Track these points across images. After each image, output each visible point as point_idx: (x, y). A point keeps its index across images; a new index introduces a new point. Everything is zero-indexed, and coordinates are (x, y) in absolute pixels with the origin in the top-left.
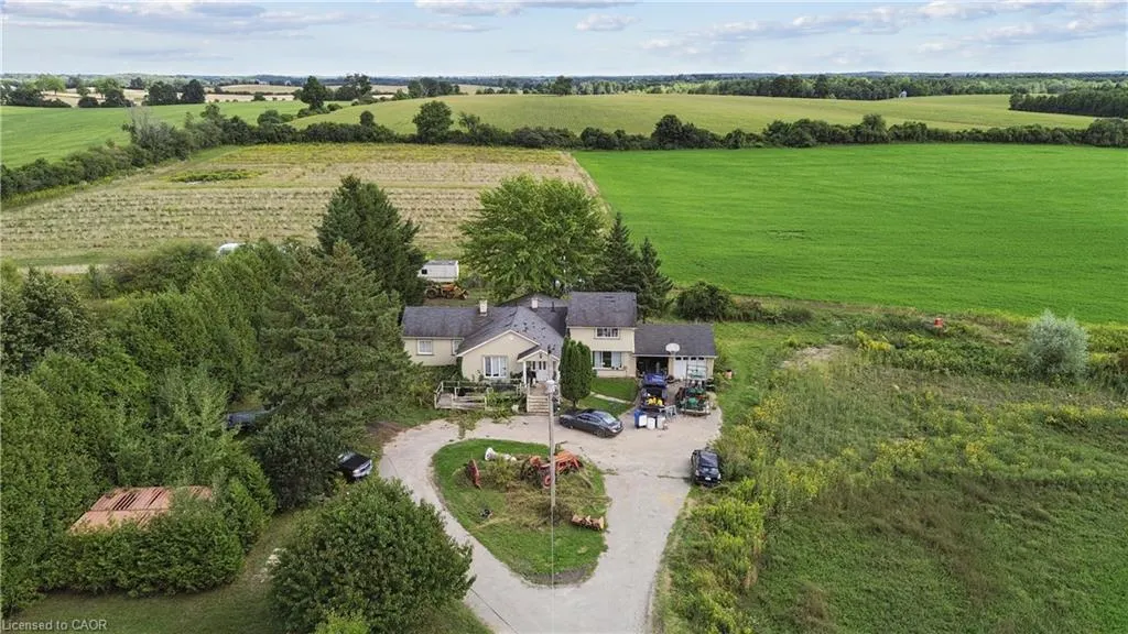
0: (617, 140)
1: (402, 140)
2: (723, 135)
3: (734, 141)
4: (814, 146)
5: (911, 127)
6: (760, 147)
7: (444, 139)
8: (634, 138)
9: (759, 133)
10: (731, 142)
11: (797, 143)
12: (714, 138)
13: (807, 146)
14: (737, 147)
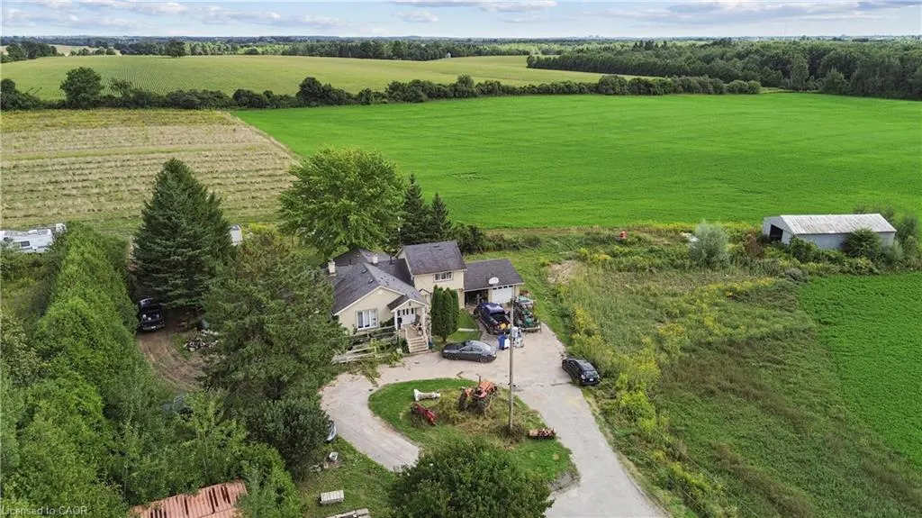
0: (267, 99)
1: (51, 106)
2: (355, 93)
3: (365, 98)
4: (426, 101)
5: (491, 84)
6: (385, 103)
7: (96, 104)
8: (282, 98)
9: (382, 91)
10: (364, 99)
11: (414, 98)
12: (349, 96)
13: (422, 101)
14: (369, 104)
